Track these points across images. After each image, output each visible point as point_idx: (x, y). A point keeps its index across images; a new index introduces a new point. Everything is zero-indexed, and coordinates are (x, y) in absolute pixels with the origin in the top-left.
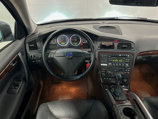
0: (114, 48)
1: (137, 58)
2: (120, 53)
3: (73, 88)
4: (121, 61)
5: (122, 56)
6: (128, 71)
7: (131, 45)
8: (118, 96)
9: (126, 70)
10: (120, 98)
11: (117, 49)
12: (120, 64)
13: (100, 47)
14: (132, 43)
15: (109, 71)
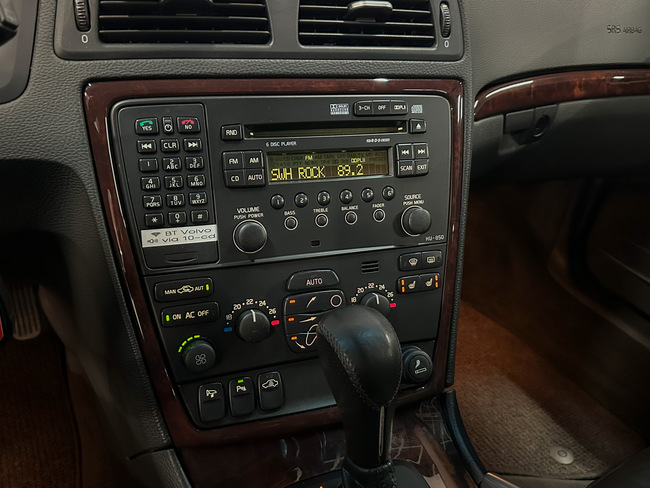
0: (266, 25)
5: (360, 121)
6: (431, 260)
9: (413, 262)
11: (304, 41)
12: (347, 203)
13: (102, 24)
15: (250, 302)
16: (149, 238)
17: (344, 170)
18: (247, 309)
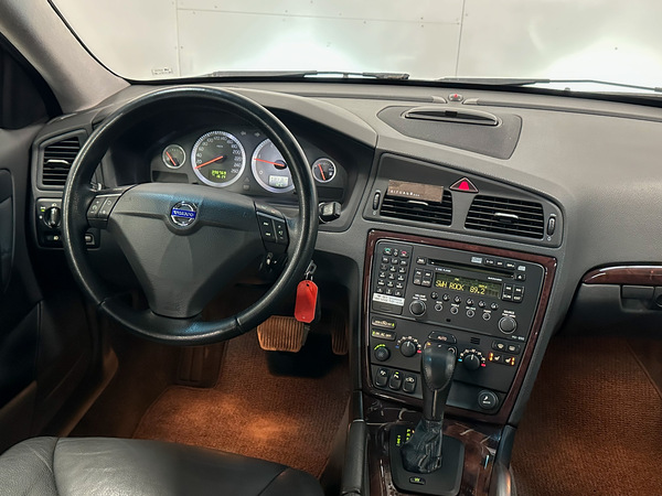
0: (451, 218)
1: (582, 289)
2: (477, 248)
3: (266, 423)
4: (480, 289)
5: (485, 268)
6: (512, 349)
7: (541, 211)
8: (416, 471)
9: (501, 346)
10: (417, 480)
11: (467, 226)
12: (470, 306)
13: (383, 208)
14: (546, 204)
15: (410, 338)
16: (377, 297)
17: (474, 290)
18: (407, 340)
